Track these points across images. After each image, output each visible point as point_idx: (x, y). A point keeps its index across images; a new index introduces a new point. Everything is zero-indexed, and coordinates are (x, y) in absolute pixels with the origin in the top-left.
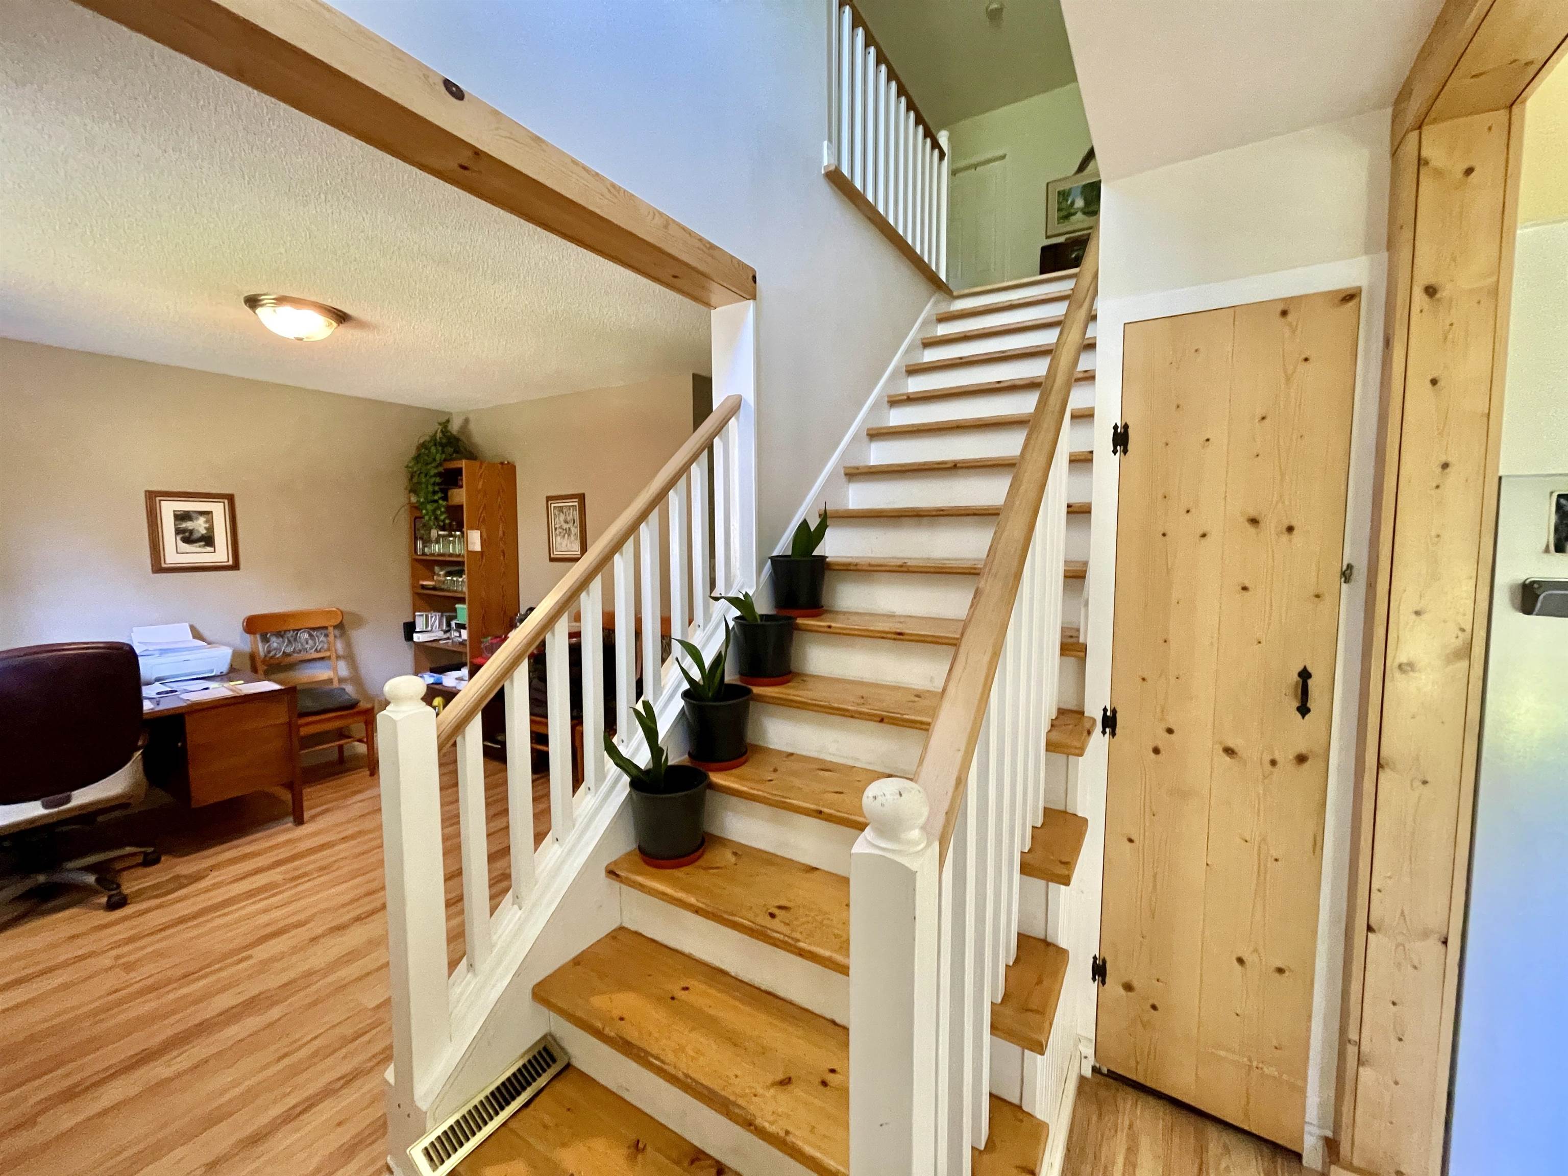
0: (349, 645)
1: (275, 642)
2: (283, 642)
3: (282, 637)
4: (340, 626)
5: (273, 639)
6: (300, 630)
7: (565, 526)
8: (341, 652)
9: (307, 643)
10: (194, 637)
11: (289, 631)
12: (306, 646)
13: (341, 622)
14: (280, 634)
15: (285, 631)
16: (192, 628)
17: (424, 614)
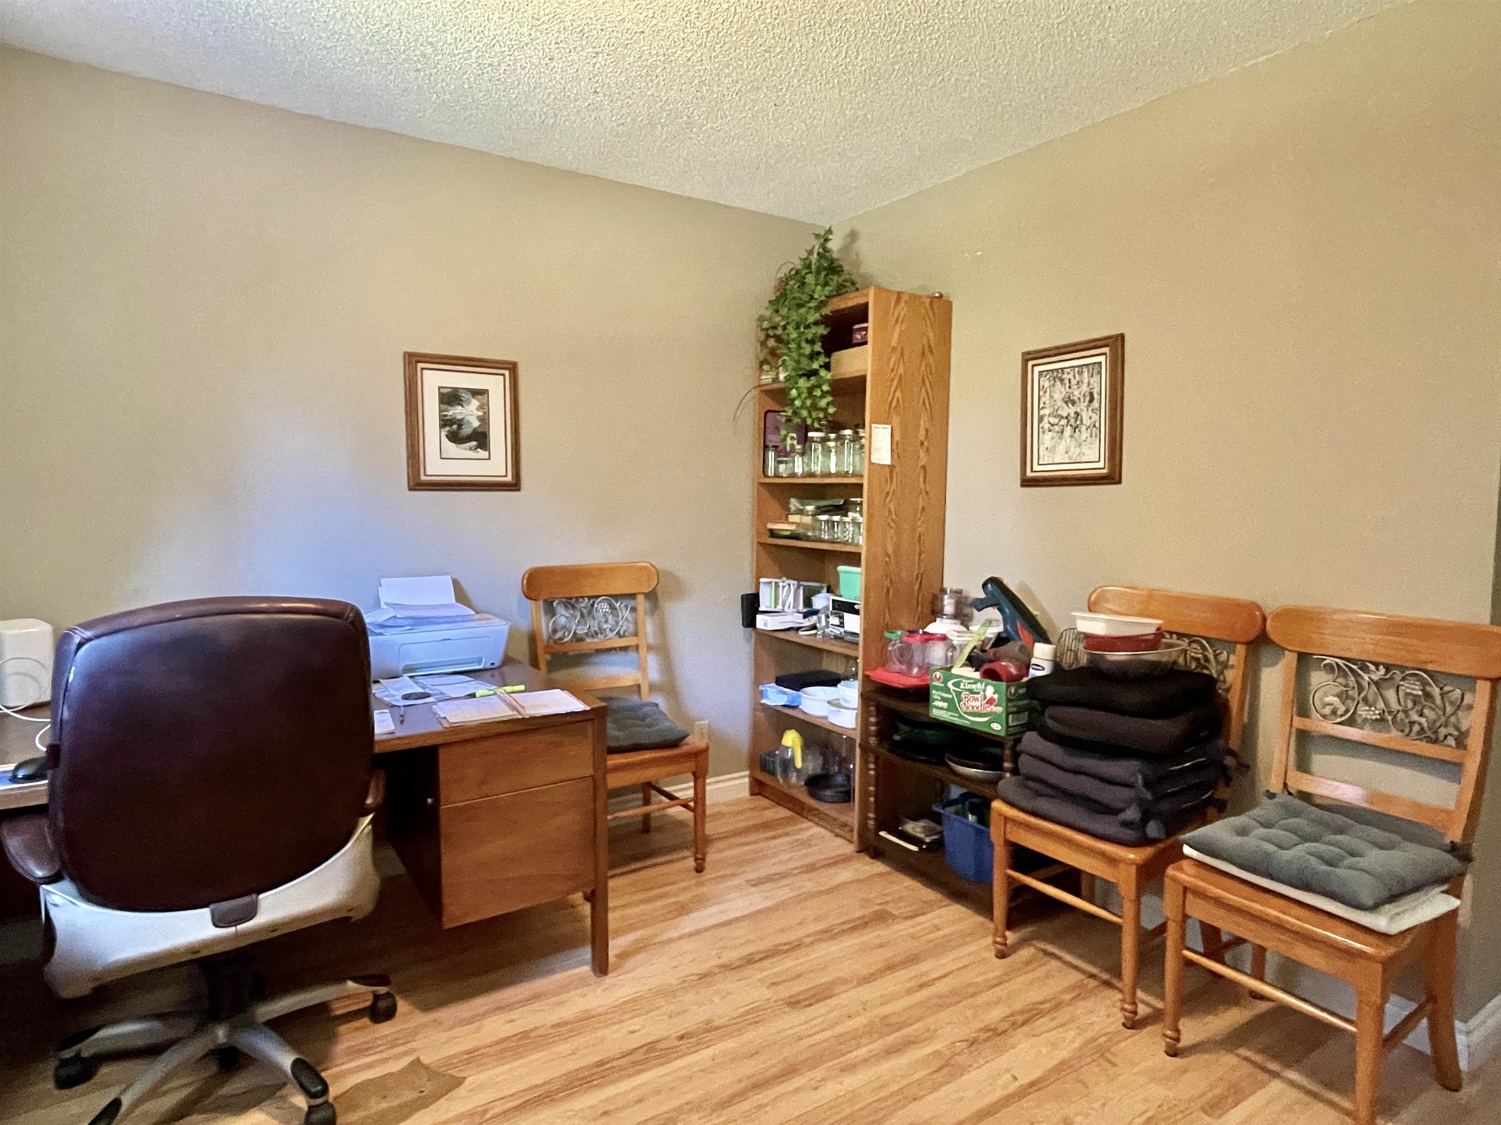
0: (662, 630)
1: (563, 616)
2: (575, 617)
3: (573, 607)
4: (652, 596)
5: (561, 610)
6: (599, 596)
7: (1065, 411)
8: (651, 640)
9: (606, 622)
10: (458, 600)
11: (583, 597)
12: (605, 626)
13: (654, 589)
14: (570, 603)
15: (577, 598)
16: (456, 583)
17: (774, 580)
